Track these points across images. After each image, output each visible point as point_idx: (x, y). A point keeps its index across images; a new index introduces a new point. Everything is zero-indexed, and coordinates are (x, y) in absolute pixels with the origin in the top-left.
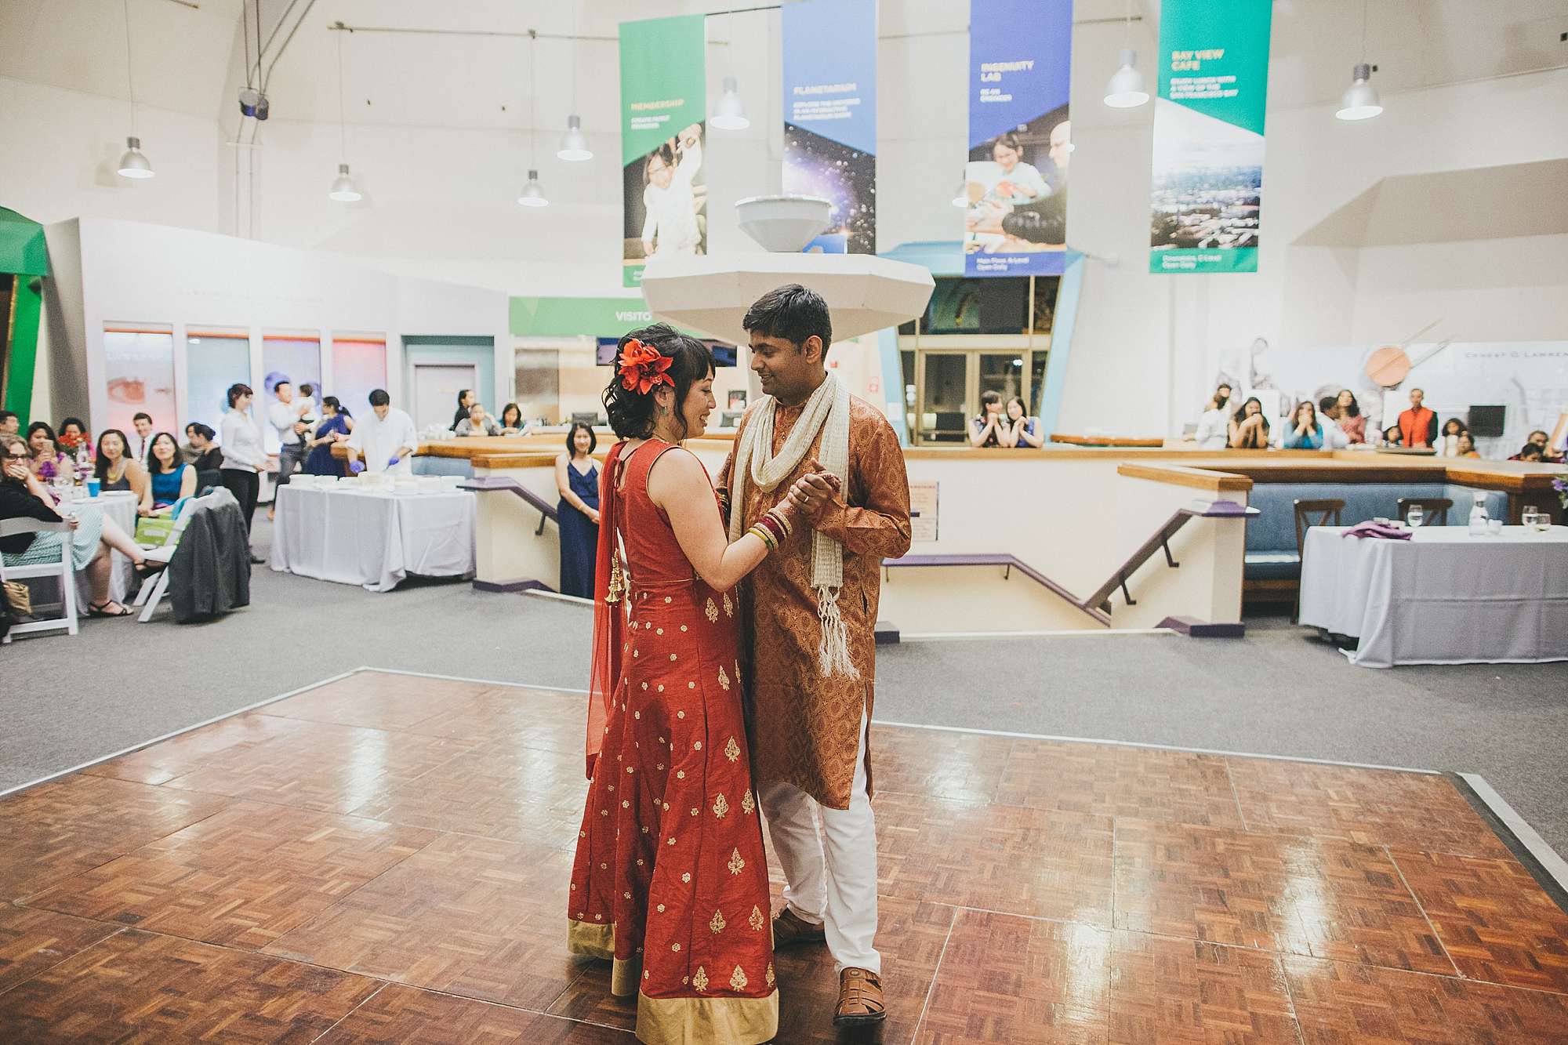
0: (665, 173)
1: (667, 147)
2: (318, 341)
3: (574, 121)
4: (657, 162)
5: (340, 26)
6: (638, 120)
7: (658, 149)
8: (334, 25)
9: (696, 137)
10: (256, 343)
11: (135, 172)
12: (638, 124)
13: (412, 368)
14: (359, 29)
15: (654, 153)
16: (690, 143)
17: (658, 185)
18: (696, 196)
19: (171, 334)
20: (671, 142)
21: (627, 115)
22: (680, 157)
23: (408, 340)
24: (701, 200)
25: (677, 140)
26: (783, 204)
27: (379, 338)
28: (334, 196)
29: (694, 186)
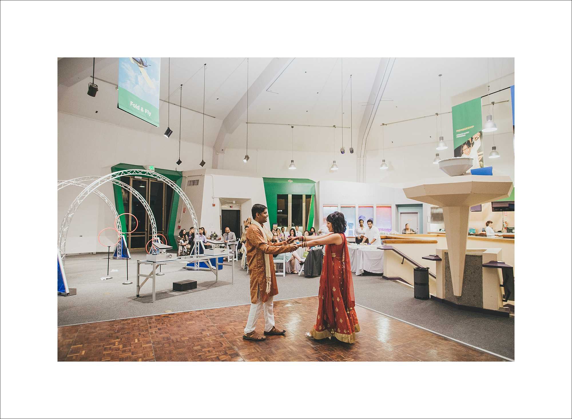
0: (468, 150)
1: (469, 141)
2: (373, 207)
3: (442, 138)
4: (465, 147)
5: (383, 124)
6: (458, 135)
7: (466, 142)
8: (382, 124)
9: (479, 136)
10: (357, 208)
11: (335, 168)
12: (458, 136)
13: (399, 214)
14: (388, 124)
15: (464, 144)
16: (476, 139)
17: (466, 154)
18: (479, 155)
19: (337, 207)
20: (470, 139)
21: (455, 134)
22: (473, 144)
23: (398, 206)
24: (481, 157)
25: (472, 139)
26: (450, 161)
27: (389, 205)
28: (381, 168)
29: (478, 152)
